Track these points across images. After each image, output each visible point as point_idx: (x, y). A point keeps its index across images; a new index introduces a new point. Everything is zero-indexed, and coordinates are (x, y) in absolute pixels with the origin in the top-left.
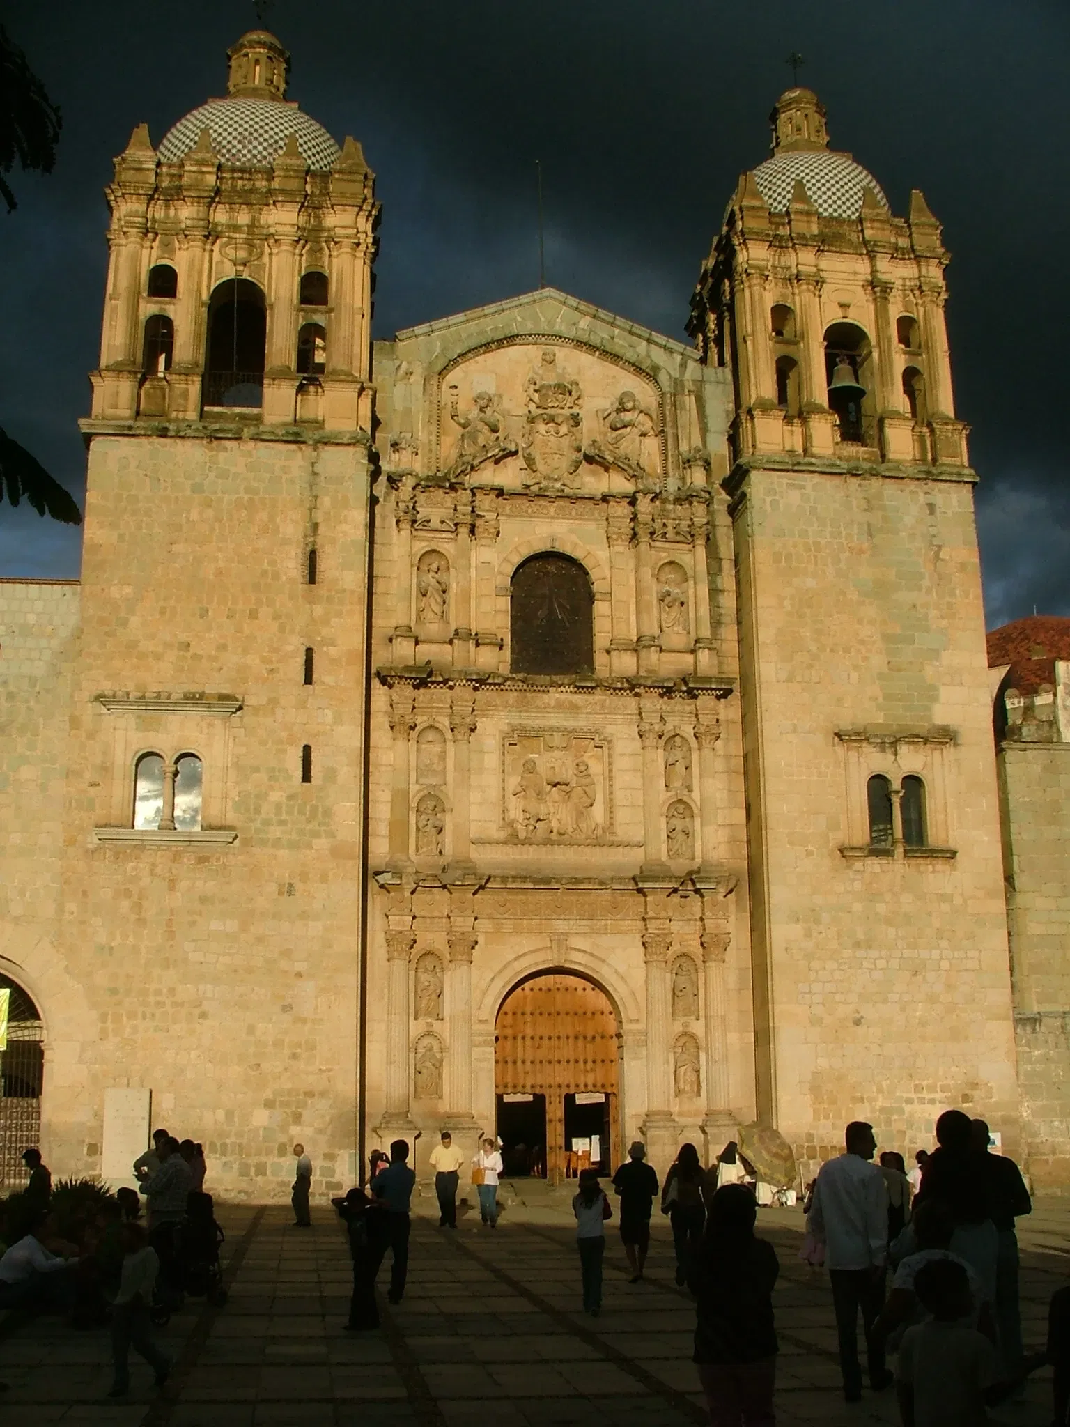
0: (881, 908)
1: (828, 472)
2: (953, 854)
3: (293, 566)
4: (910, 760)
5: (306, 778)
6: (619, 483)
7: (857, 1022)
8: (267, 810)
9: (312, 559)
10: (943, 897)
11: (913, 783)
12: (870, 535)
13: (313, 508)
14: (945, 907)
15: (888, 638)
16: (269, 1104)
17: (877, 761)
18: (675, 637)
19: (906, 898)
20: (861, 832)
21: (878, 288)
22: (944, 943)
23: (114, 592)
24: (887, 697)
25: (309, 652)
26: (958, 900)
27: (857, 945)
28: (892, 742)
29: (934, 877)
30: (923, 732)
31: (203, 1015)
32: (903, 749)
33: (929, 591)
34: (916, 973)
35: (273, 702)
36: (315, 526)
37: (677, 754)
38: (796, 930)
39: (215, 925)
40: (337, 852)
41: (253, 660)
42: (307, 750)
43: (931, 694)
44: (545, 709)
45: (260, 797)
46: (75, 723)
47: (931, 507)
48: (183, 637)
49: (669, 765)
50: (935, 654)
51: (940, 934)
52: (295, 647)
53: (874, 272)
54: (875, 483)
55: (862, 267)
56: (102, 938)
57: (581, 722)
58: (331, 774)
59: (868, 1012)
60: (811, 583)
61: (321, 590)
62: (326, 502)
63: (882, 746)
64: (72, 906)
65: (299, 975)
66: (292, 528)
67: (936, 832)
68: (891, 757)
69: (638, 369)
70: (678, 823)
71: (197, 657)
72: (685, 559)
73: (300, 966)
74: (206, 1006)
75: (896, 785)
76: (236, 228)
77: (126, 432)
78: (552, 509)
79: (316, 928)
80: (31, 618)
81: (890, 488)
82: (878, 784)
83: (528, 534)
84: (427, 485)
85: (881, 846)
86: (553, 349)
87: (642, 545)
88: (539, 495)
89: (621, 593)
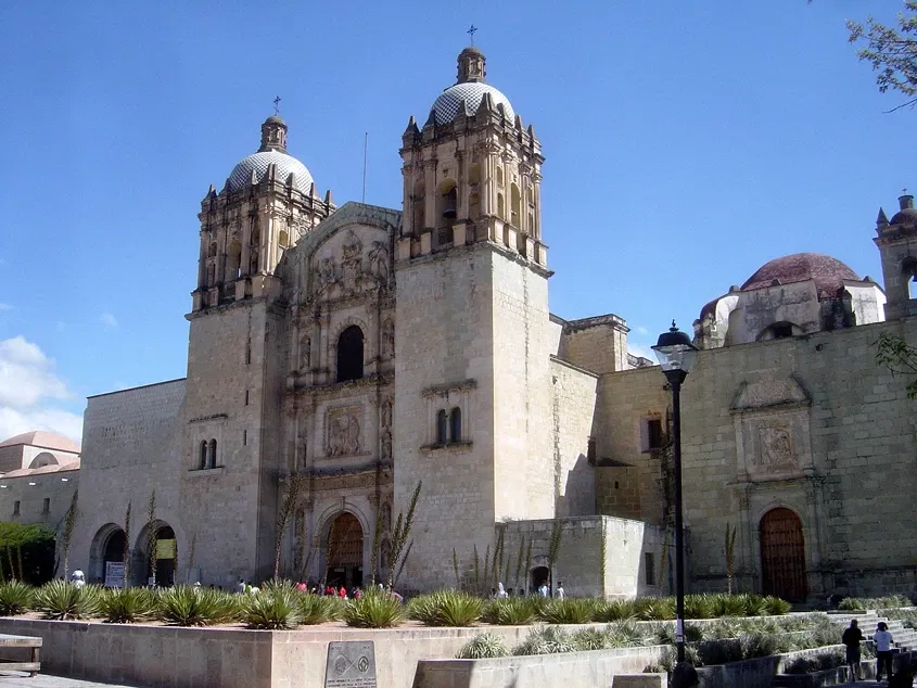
0: (438, 474)
2: (471, 443)
3: (243, 358)
4: (454, 400)
5: (245, 443)
6: (372, 286)
7: (426, 531)
8: (233, 458)
9: (249, 353)
11: (456, 411)
12: (444, 288)
13: (249, 332)
14: (467, 471)
15: (449, 339)
16: (231, 573)
19: (450, 468)
20: (431, 438)
21: (460, 156)
22: (465, 490)
24: (447, 370)
25: (247, 392)
26: (472, 467)
27: (428, 493)
29: (462, 456)
30: (460, 384)
32: (451, 395)
33: (468, 311)
34: (452, 505)
35: (236, 414)
36: (250, 339)
37: (387, 409)
38: (403, 488)
39: (219, 505)
40: (253, 472)
41: (231, 398)
42: (245, 432)
43: (466, 364)
45: (232, 453)
46: (184, 432)
47: (472, 266)
48: (213, 393)
50: (469, 342)
51: (463, 485)
52: (242, 391)
53: (457, 147)
54: (446, 261)
55: (453, 146)
57: (354, 401)
58: (252, 440)
59: (431, 525)
60: (418, 319)
61: (251, 365)
62: (253, 328)
63: (442, 394)
64: (182, 502)
66: (243, 343)
67: (464, 434)
68: (445, 399)
71: (216, 400)
72: (393, 316)
73: (241, 519)
75: (448, 413)
76: (233, 219)
78: (349, 305)
79: (246, 503)
82: (441, 413)
83: (341, 318)
84: (302, 306)
85: (439, 443)
86: (350, 230)
87: (376, 314)
88: (342, 302)
89: (371, 337)
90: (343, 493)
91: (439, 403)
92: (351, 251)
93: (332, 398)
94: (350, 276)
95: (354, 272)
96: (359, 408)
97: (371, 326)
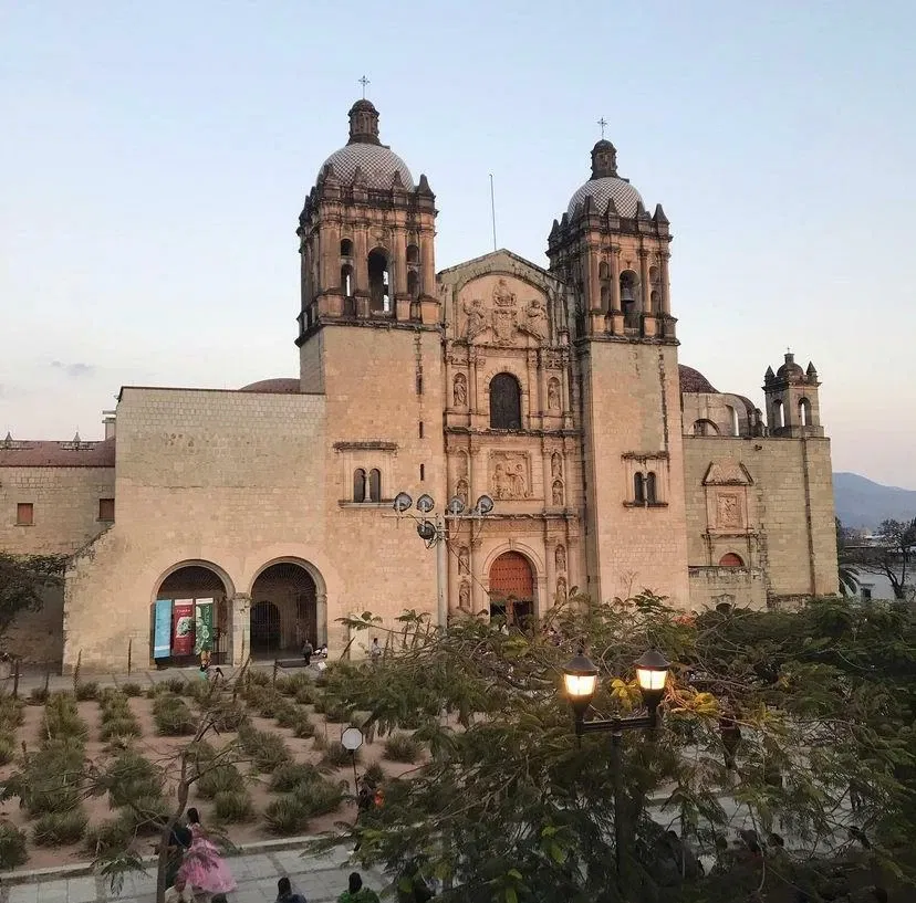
0: (640, 527)
1: (623, 342)
2: (666, 504)
3: (413, 387)
4: (651, 466)
5: (422, 479)
6: (532, 343)
9: (420, 381)
10: (662, 522)
11: (652, 475)
12: (637, 369)
13: (419, 360)
14: (663, 526)
15: (642, 414)
18: (555, 410)
19: (649, 523)
20: (632, 498)
21: (642, 253)
22: (663, 541)
23: (340, 398)
24: (642, 440)
25: (421, 423)
26: (668, 523)
27: (630, 542)
28: (643, 459)
29: (659, 514)
30: (655, 453)
31: (386, 580)
32: (648, 461)
33: (659, 394)
34: (652, 553)
35: (408, 446)
36: (421, 368)
37: (556, 461)
38: (608, 536)
39: (390, 542)
41: (399, 427)
42: (422, 465)
43: (659, 438)
44: (505, 443)
45: (404, 487)
46: (328, 456)
47: (662, 357)
48: (371, 418)
49: (553, 466)
50: (661, 421)
51: (661, 537)
52: (415, 421)
53: (642, 246)
54: (639, 347)
55: (637, 243)
56: (344, 549)
57: (520, 448)
58: (432, 476)
60: (614, 390)
61: (424, 397)
62: (424, 357)
63: (640, 460)
64: (331, 536)
65: (423, 561)
66: (412, 370)
67: (661, 495)
68: (643, 465)
69: (539, 288)
70: (557, 490)
71: (376, 427)
72: (559, 376)
74: (387, 576)
75: (645, 476)
76: (377, 221)
77: (340, 324)
78: (505, 353)
80: (305, 410)
81: (646, 348)
82: (639, 475)
83: (495, 364)
84: (457, 344)
85: (639, 501)
86: (504, 278)
87: (544, 371)
88: (500, 347)
89: (534, 391)
90: (513, 534)
91: (637, 467)
92: (504, 300)
93: (499, 442)
94: (506, 326)
95: (509, 323)
96: (525, 456)
97: (534, 384)
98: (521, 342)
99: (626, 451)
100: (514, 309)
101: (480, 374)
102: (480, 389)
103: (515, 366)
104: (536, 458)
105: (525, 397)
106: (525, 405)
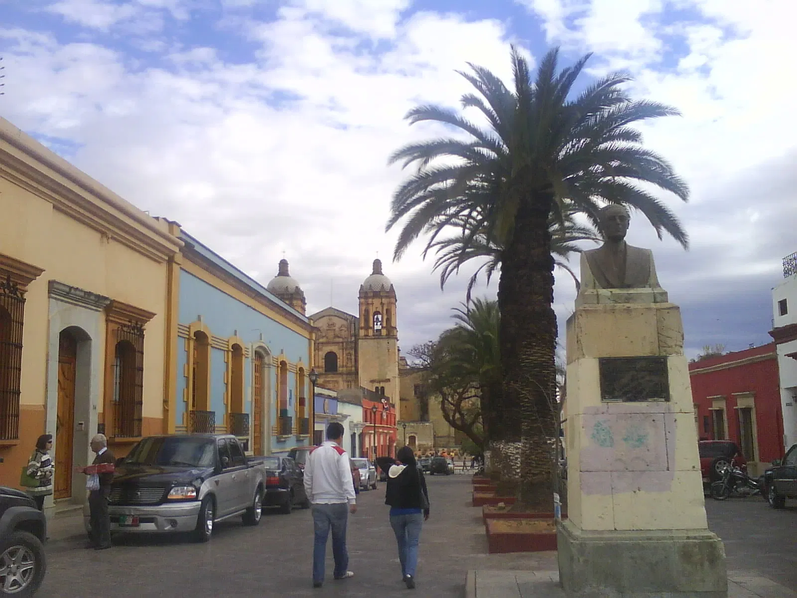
1: (371, 339)
4: (382, 384)
6: (341, 340)
11: (383, 388)
12: (377, 349)
17: (377, 385)
18: (349, 365)
21: (382, 304)
24: (380, 375)
28: (379, 382)
30: (384, 380)
37: (349, 383)
43: (386, 374)
44: (329, 377)
47: (388, 343)
49: (348, 385)
50: (387, 367)
54: (379, 340)
57: (335, 379)
60: (367, 357)
63: (378, 383)
72: (351, 352)
75: (380, 388)
81: (381, 340)
82: (377, 388)
83: (327, 349)
86: (330, 317)
87: (344, 350)
88: (328, 343)
89: (341, 358)
92: (331, 326)
93: (326, 377)
94: (331, 334)
95: (333, 333)
96: (337, 382)
97: (341, 354)
98: (337, 340)
99: (372, 379)
100: (334, 328)
101: (320, 353)
102: (320, 358)
103: (334, 349)
104: (341, 382)
105: (338, 360)
106: (338, 363)
